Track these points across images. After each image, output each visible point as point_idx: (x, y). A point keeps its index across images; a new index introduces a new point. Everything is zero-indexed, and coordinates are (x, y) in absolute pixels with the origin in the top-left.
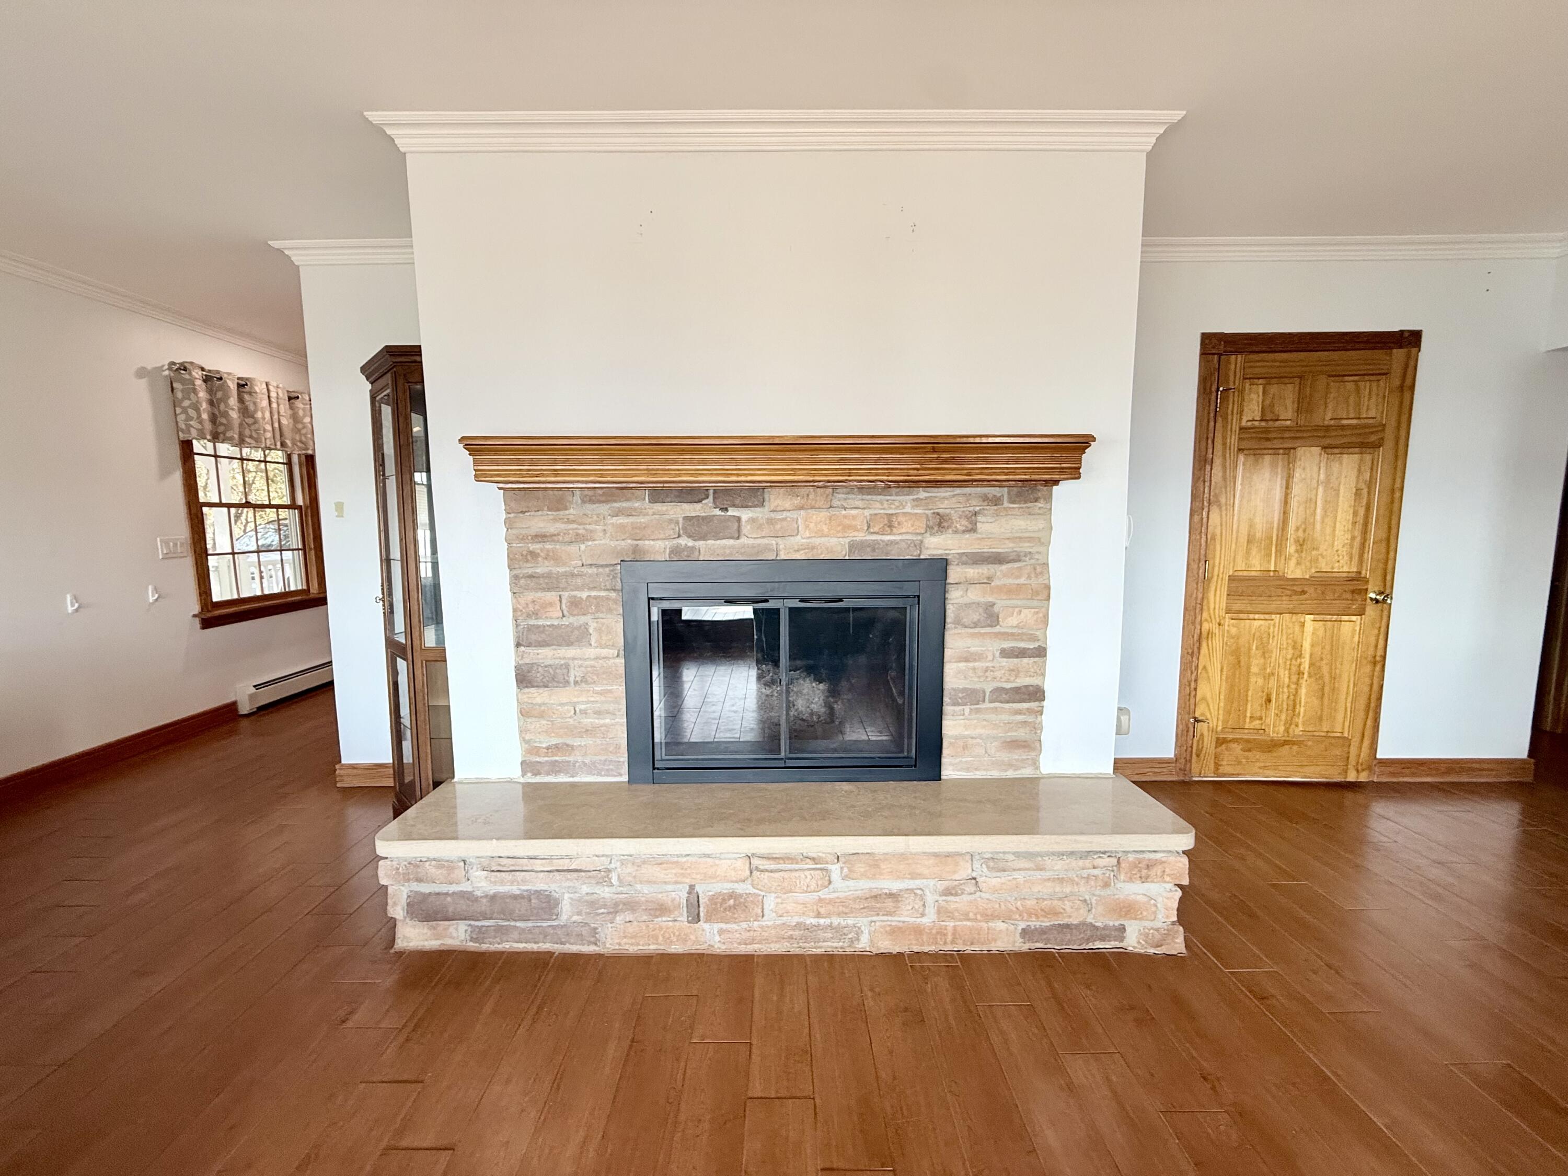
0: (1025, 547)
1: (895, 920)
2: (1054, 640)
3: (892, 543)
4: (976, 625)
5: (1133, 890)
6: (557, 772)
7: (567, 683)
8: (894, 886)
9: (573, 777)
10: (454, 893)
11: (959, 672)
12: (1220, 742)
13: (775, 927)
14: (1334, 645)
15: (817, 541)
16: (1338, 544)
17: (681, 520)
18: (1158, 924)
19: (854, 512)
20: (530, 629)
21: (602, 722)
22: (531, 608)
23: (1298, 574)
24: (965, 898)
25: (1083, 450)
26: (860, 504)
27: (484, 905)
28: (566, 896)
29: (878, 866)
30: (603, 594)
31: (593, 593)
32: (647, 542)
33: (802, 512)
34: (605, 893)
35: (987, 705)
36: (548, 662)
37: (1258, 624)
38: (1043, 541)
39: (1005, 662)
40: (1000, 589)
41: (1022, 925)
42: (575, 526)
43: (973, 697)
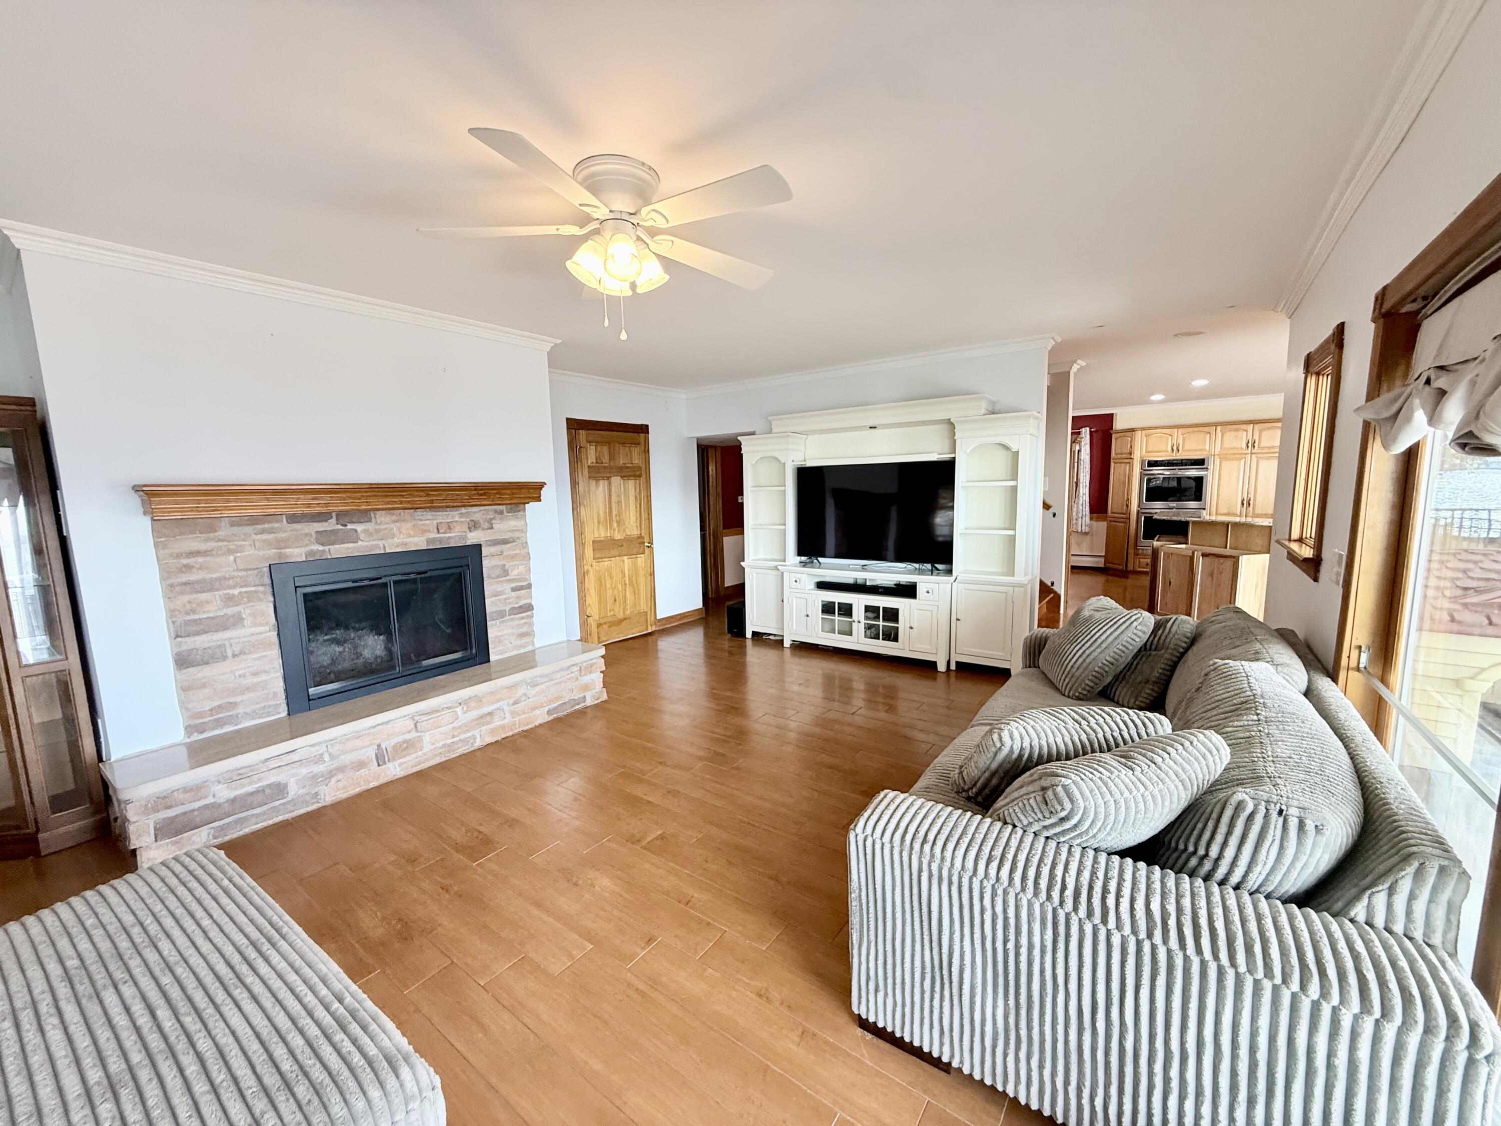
0: (517, 535)
1: (492, 726)
2: (533, 578)
3: (450, 538)
4: (498, 577)
5: (586, 679)
6: (221, 727)
7: (225, 658)
8: (489, 709)
9: (237, 725)
10: (199, 808)
11: (492, 602)
12: (599, 625)
13: (431, 750)
14: (635, 568)
15: (408, 540)
16: (632, 522)
17: (314, 534)
18: (597, 690)
19: (428, 522)
20: (187, 623)
21: (260, 680)
22: (188, 607)
23: (619, 538)
24: (522, 704)
25: (541, 489)
26: (431, 517)
27: (227, 808)
28: (292, 780)
29: (481, 701)
30: (253, 589)
31: (243, 590)
32: (288, 550)
33: (397, 524)
34: (320, 768)
35: (508, 617)
36: (207, 645)
37: (606, 563)
38: (524, 531)
39: (513, 594)
40: (507, 556)
41: (546, 709)
42: (225, 543)
43: (501, 614)
